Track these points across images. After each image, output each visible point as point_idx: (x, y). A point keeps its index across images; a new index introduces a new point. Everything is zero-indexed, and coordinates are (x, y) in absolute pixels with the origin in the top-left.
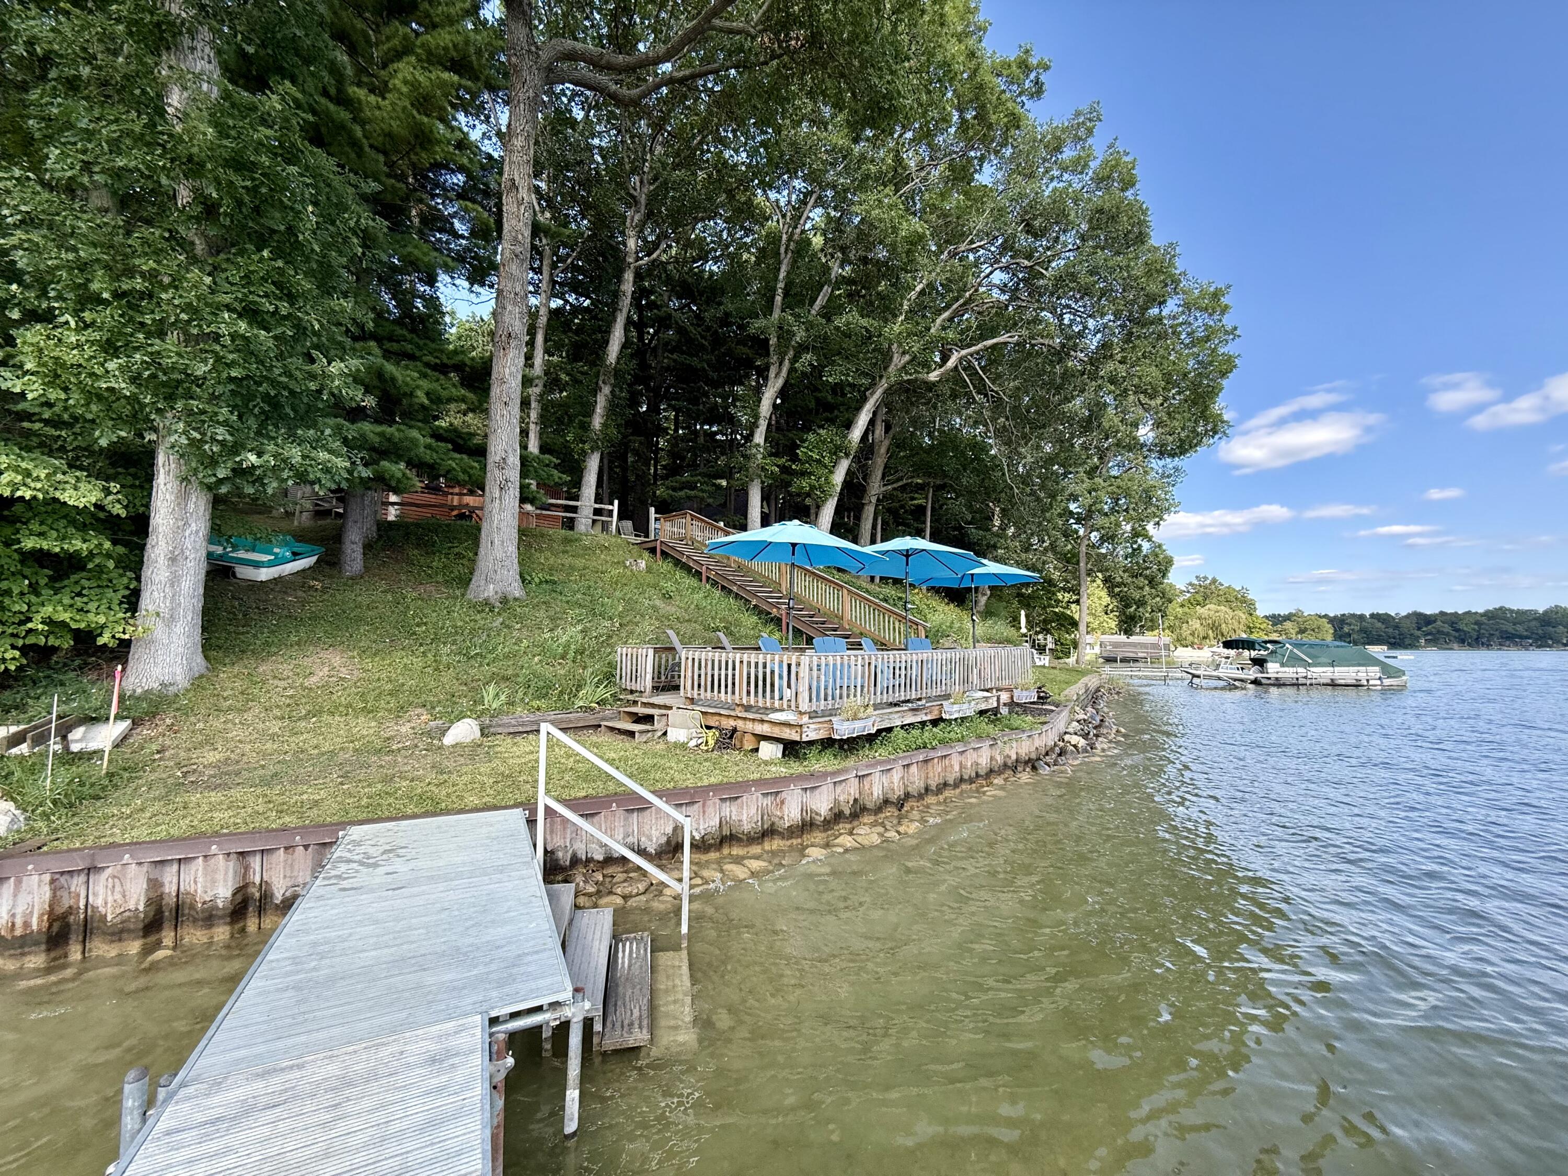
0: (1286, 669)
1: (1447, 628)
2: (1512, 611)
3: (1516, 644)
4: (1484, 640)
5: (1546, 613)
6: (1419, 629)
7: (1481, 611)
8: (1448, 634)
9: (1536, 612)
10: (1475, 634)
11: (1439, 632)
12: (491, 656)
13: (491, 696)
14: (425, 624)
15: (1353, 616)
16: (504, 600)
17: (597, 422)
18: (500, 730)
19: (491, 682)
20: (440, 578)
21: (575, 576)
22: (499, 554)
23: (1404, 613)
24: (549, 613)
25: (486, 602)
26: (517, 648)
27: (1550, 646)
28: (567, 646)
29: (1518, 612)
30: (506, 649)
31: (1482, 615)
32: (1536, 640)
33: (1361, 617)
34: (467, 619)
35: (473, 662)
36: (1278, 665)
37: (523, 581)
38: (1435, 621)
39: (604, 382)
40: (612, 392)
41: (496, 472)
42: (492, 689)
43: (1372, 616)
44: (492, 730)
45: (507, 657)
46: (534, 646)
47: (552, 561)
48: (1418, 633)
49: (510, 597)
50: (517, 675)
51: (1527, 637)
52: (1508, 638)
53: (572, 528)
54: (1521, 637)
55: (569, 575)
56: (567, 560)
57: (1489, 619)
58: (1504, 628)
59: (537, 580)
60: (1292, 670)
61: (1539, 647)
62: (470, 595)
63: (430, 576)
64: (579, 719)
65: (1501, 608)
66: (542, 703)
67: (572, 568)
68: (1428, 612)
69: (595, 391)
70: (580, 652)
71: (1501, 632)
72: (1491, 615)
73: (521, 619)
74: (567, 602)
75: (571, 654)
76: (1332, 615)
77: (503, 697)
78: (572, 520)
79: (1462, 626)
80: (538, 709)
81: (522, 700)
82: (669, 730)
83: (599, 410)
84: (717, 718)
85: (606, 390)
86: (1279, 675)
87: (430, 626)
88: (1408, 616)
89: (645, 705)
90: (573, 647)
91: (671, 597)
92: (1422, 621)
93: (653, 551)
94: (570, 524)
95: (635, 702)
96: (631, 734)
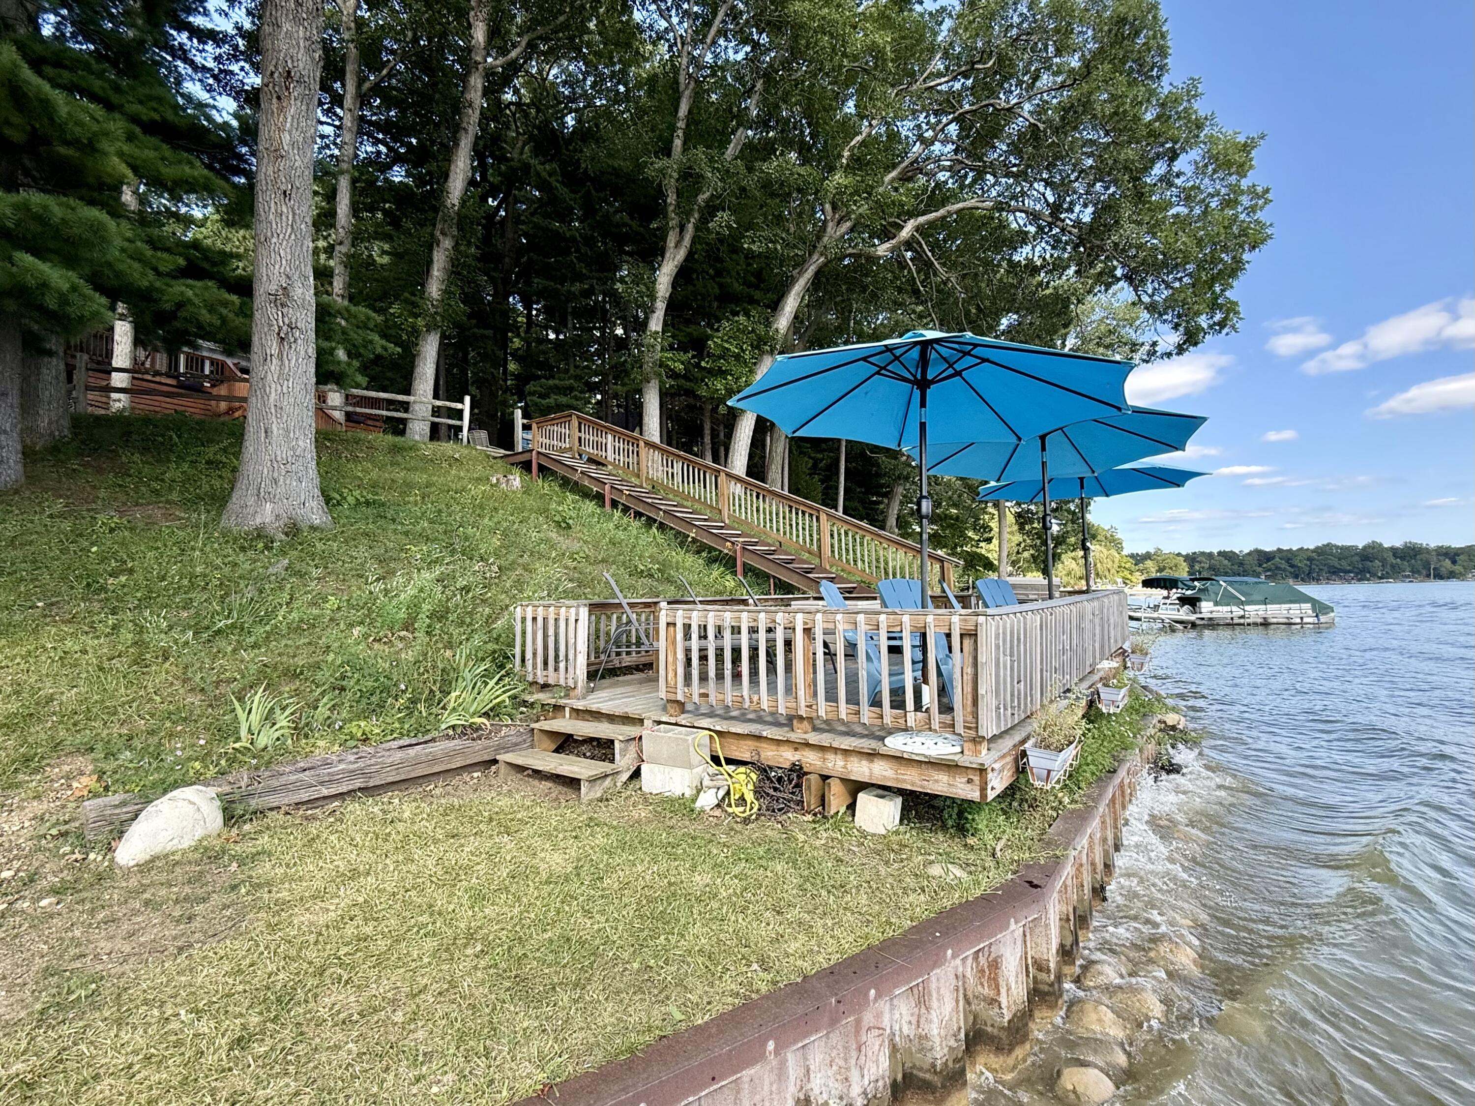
0: (1219, 608)
1: (1284, 565)
2: (1337, 547)
3: (1341, 578)
4: (1315, 575)
5: (1365, 548)
6: (1260, 566)
7: (1312, 547)
8: (1284, 570)
9: (1357, 548)
10: (1307, 569)
11: (1278, 568)
12: (261, 631)
13: (255, 718)
14: (131, 571)
15: (1203, 553)
16: (293, 530)
17: (434, 289)
18: (273, 800)
19: (258, 683)
20: (174, 496)
21: (415, 496)
22: (282, 453)
23: (1246, 551)
24: (377, 551)
25: (260, 534)
26: (316, 611)
27: (1368, 580)
28: (414, 606)
29: (1343, 548)
30: (295, 615)
31: (1313, 551)
32: (1357, 574)
33: (1210, 555)
34: (218, 561)
35: (221, 643)
36: (1211, 604)
37: (328, 500)
38: (1274, 558)
39: (443, 233)
40: (456, 247)
41: (271, 310)
42: (258, 699)
43: (1220, 553)
44: (254, 803)
45: (296, 629)
46: (351, 606)
47: (374, 474)
48: (1260, 569)
49: (304, 526)
50: (317, 666)
51: (1350, 572)
52: (1334, 573)
53: (402, 433)
54: (1347, 572)
55: (403, 494)
56: (401, 475)
57: (1319, 554)
58: (1331, 563)
59: (350, 499)
60: (1228, 609)
61: (1359, 580)
62: (229, 521)
63: (156, 492)
64: (450, 755)
65: (1328, 545)
66: (372, 726)
67: (409, 485)
68: (1268, 549)
69: (430, 245)
70: (439, 615)
71: (1329, 567)
72: (1321, 551)
73: (325, 559)
74: (406, 534)
75: (422, 622)
76: (1184, 553)
77: (283, 720)
78: (404, 421)
79: (1296, 562)
80: (366, 740)
81: (328, 723)
82: (644, 768)
83: (437, 271)
84: (751, 743)
85: (447, 243)
86: (1214, 615)
87: (139, 576)
88: (1250, 554)
89: (577, 713)
90: (425, 607)
91: (569, 527)
92: (1263, 558)
93: (526, 466)
94: (398, 427)
95: (558, 709)
96: (573, 783)
